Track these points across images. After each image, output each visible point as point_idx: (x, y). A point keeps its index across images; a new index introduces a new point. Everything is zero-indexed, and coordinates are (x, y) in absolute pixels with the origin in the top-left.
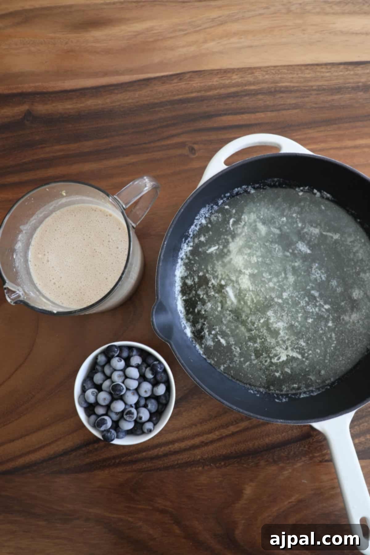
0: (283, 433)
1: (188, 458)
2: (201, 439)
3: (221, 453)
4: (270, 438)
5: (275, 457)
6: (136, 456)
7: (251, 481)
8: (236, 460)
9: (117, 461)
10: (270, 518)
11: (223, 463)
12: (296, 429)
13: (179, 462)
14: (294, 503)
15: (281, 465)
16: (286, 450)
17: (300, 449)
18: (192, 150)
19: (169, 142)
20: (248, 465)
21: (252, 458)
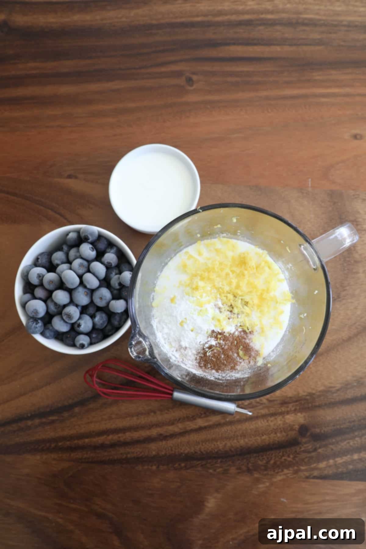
0: (263, 435)
1: (141, 453)
3: (182, 451)
4: (246, 440)
5: (250, 465)
6: (76, 442)
7: (217, 491)
8: (199, 462)
9: (53, 445)
10: (236, 541)
11: (183, 465)
12: (281, 432)
13: (129, 456)
15: (256, 475)
16: (265, 457)
17: (283, 458)
18: (190, 81)
19: (163, 69)
20: (215, 470)
21: (221, 462)
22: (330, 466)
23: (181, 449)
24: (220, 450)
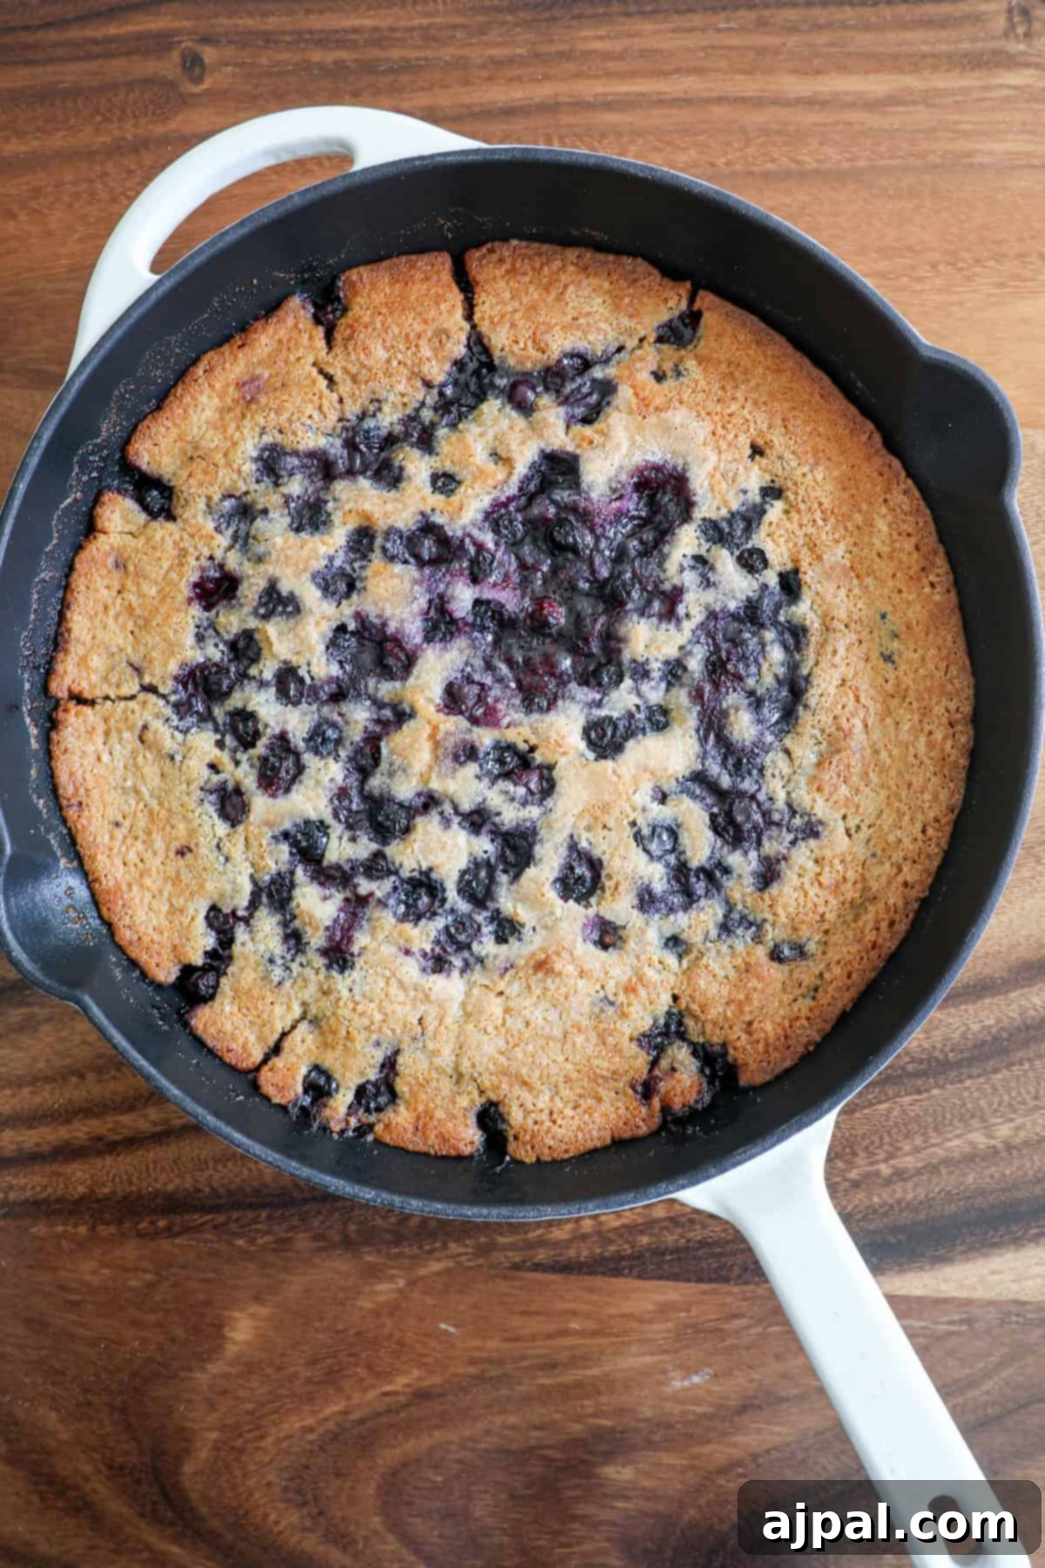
2: (94, 1126)
3: (158, 1186)
5: (352, 1227)
7: (258, 1299)
8: (209, 1217)
10: (312, 1437)
11: (162, 1223)
14: (402, 1399)
15: (370, 1257)
18: (193, 65)
19: (116, 29)
20: (252, 1241)
21: (269, 1218)
22: (584, 1237)
23: (156, 1180)
24: (266, 1186)
